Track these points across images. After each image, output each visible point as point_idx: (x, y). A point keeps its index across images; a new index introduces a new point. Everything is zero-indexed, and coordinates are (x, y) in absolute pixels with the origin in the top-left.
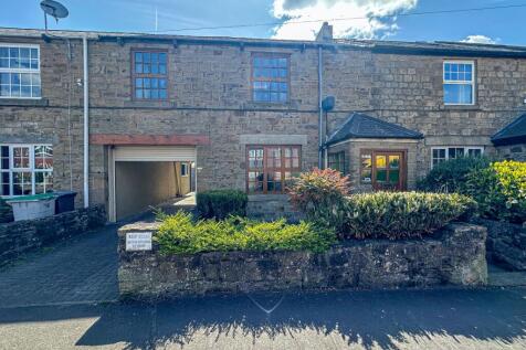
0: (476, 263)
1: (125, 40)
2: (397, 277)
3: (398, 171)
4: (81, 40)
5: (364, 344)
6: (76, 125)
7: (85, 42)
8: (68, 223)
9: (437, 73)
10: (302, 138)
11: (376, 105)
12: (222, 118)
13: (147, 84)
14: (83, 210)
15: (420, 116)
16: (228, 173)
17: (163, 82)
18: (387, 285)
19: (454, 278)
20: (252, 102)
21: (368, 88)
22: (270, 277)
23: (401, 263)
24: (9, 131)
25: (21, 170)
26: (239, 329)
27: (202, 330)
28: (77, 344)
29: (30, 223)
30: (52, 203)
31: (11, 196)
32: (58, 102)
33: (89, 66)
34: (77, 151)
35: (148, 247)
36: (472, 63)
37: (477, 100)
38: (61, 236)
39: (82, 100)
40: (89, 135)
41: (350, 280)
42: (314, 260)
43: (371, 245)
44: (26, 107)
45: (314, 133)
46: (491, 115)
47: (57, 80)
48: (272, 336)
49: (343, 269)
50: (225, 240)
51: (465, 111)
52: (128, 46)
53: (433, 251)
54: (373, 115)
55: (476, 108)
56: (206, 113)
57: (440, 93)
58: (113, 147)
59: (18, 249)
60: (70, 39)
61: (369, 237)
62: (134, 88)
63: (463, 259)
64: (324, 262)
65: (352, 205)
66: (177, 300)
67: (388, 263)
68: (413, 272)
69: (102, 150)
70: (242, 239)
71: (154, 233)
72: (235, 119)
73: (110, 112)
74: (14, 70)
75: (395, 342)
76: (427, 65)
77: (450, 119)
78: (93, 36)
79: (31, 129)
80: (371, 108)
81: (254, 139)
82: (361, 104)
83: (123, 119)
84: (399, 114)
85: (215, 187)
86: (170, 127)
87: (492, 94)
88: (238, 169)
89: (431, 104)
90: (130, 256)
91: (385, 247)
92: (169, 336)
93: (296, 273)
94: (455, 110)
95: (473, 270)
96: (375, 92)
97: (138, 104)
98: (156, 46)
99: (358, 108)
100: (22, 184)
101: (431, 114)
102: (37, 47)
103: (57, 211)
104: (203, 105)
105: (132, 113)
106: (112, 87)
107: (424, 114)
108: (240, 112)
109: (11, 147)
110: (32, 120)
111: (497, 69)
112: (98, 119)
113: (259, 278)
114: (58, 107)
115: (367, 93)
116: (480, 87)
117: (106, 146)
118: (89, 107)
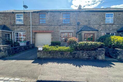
0: (102, 55)
1: (38, 12)
2: (86, 57)
3: (92, 38)
4: (30, 12)
5: (76, 66)
6: (29, 29)
7: (31, 13)
8: (29, 47)
9: (104, 16)
10: (73, 31)
11: (89, 24)
12: (56, 27)
13: (42, 21)
14: (31, 44)
15: (99, 26)
16: (58, 38)
17: (45, 20)
18: (84, 59)
19: (98, 58)
20: (62, 24)
21: (87, 20)
22: (62, 56)
23: (87, 55)
24: (18, 30)
25: (21, 37)
26: (56, 63)
27: (50, 63)
28: (32, 63)
29: (23, 46)
30: (26, 43)
31: (19, 42)
32: (26, 24)
33: (32, 17)
34: (30, 34)
35: (42, 50)
36: (113, 13)
37: (114, 22)
38: (27, 49)
39: (30, 24)
40: (32, 31)
41: (77, 57)
42: (70, 53)
43: (81, 51)
44: (21, 26)
45: (75, 30)
46: (117, 25)
47: (26, 20)
48: (61, 64)
49: (76, 55)
50: (54, 49)
51: (111, 24)
52: (39, 13)
53: (93, 53)
54: (88, 26)
55: (114, 24)
56: (53, 26)
57: (104, 21)
58: (36, 33)
59: (21, 50)
60: (28, 12)
61: (81, 50)
62: (39, 21)
63: (99, 55)
64: (72, 54)
65: (78, 44)
66: (46, 59)
67: (84, 55)
68: (89, 57)
69: (34, 33)
70: (57, 49)
71: (43, 47)
72: (59, 27)
73: (35, 26)
74: (19, 19)
75: (81, 66)
76: (102, 14)
77: (107, 26)
78: (32, 11)
79: (22, 30)
80: (88, 24)
81: (63, 31)
82: (86, 24)
83: (38, 27)
84: (94, 25)
85: (55, 41)
86: (46, 29)
87: (118, 20)
88: (59, 37)
89: (102, 23)
90: (39, 51)
91: (84, 52)
92: (45, 63)
93: (67, 56)
94: (108, 24)
95: (102, 57)
96: (89, 21)
97: (40, 24)
98: (44, 13)
99: (85, 24)
100: (21, 40)
101: (102, 25)
102: (23, 14)
103: (27, 44)
104: (53, 24)
105: (39, 26)
106: (36, 21)
107: (100, 25)
108: (60, 26)
109: (19, 33)
110: (22, 28)
111: (119, 14)
112: (33, 27)
113: (60, 56)
114: (26, 25)
115: (87, 21)
116: (115, 19)
117: (35, 33)
118: (32, 25)
